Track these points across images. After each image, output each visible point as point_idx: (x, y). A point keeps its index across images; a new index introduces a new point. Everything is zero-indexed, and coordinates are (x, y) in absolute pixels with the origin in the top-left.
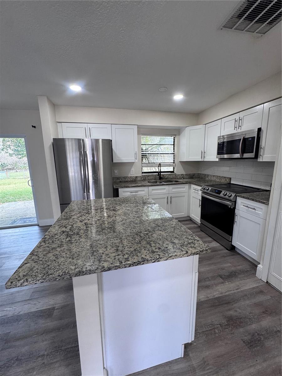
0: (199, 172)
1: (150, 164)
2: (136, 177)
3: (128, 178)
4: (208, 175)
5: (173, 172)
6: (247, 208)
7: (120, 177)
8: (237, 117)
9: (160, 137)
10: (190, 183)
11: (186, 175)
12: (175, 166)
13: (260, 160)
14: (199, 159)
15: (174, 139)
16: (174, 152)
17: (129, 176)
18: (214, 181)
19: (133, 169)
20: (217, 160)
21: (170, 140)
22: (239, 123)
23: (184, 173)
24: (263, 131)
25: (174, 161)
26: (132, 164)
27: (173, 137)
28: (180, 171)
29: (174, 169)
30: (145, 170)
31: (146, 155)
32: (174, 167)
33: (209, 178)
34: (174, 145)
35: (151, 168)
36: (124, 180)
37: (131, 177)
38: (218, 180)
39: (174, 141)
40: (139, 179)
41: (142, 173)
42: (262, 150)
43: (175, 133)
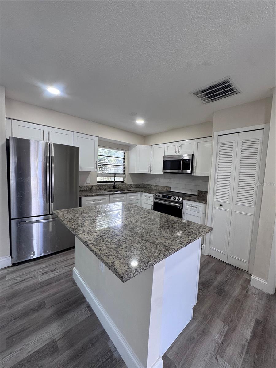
0: (143, 183)
1: (103, 175)
2: (92, 186)
3: (83, 187)
4: (151, 185)
5: (123, 182)
6: (191, 207)
8: (177, 144)
9: (109, 150)
10: (142, 191)
11: (134, 185)
12: (126, 177)
13: (194, 174)
14: (146, 172)
15: (124, 154)
16: (124, 164)
17: (85, 185)
18: (157, 189)
19: (89, 178)
20: (163, 173)
21: (120, 153)
22: (178, 148)
23: (132, 183)
24: (195, 156)
25: (124, 172)
26: (88, 173)
27: (123, 152)
28: (129, 181)
29: (124, 179)
30: (99, 179)
31: (100, 166)
32: (124, 178)
33: (153, 187)
34: (124, 158)
36: (80, 189)
37: (87, 186)
38: (160, 189)
39: (124, 155)
40: (95, 188)
41: (98, 182)
42: (195, 168)
43: (126, 148)
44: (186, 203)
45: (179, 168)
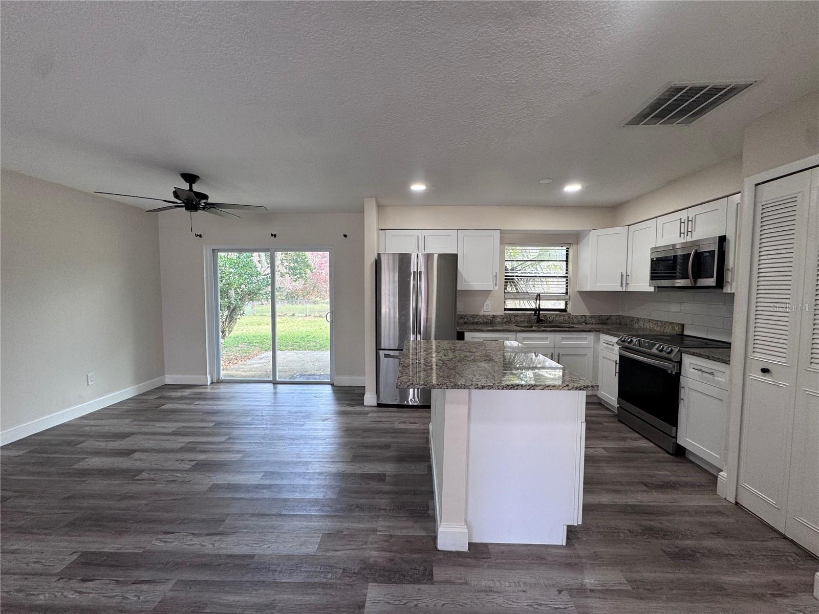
0: (621, 314)
1: (519, 296)
2: (494, 317)
3: (478, 317)
4: (638, 319)
5: (565, 310)
6: (700, 373)
7: (465, 316)
8: (683, 215)
9: (539, 248)
10: (596, 331)
11: (591, 317)
12: (569, 300)
14: (616, 287)
15: (567, 251)
16: (567, 273)
17: (482, 313)
18: (650, 330)
19: (488, 302)
20: (652, 289)
21: (560, 252)
22: (687, 225)
23: (588, 314)
24: (729, 241)
25: (567, 289)
26: (487, 293)
27: (565, 248)
28: (578, 309)
29: (566, 304)
30: (510, 304)
31: (512, 279)
32: (566, 302)
33: (641, 324)
34: (567, 261)
35: (521, 301)
36: (472, 320)
37: (484, 315)
38: (658, 329)
39: (567, 254)
40: (498, 320)
41: (505, 310)
43: (570, 240)
44: (689, 361)
45: (685, 276)
